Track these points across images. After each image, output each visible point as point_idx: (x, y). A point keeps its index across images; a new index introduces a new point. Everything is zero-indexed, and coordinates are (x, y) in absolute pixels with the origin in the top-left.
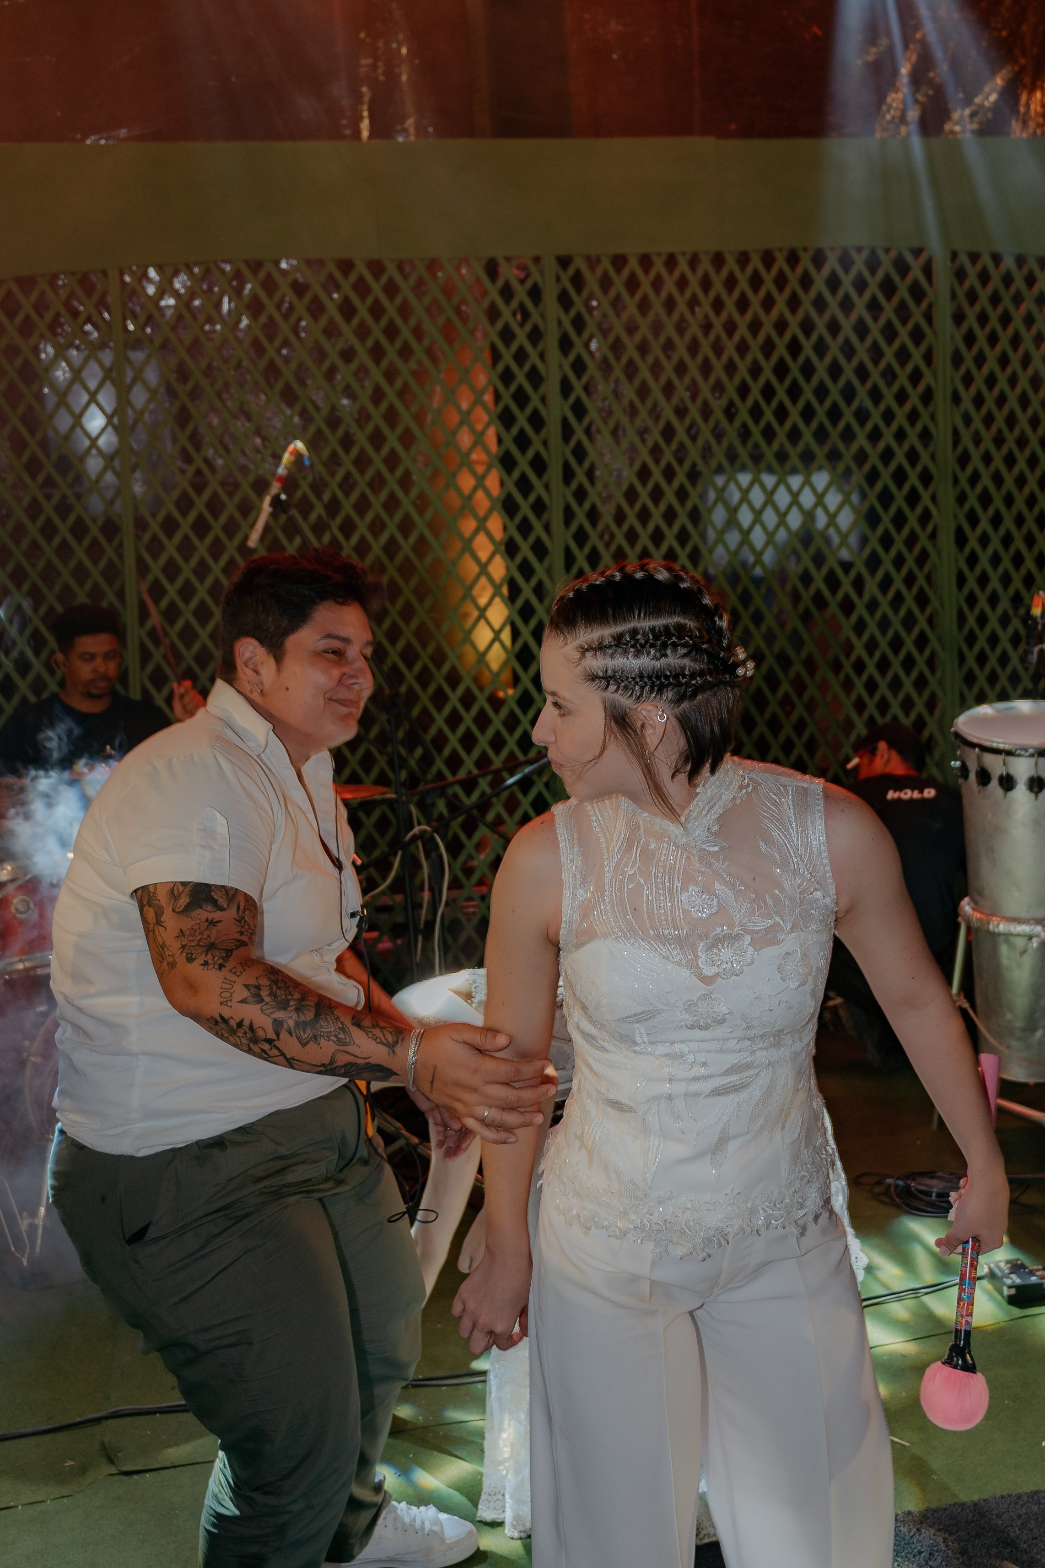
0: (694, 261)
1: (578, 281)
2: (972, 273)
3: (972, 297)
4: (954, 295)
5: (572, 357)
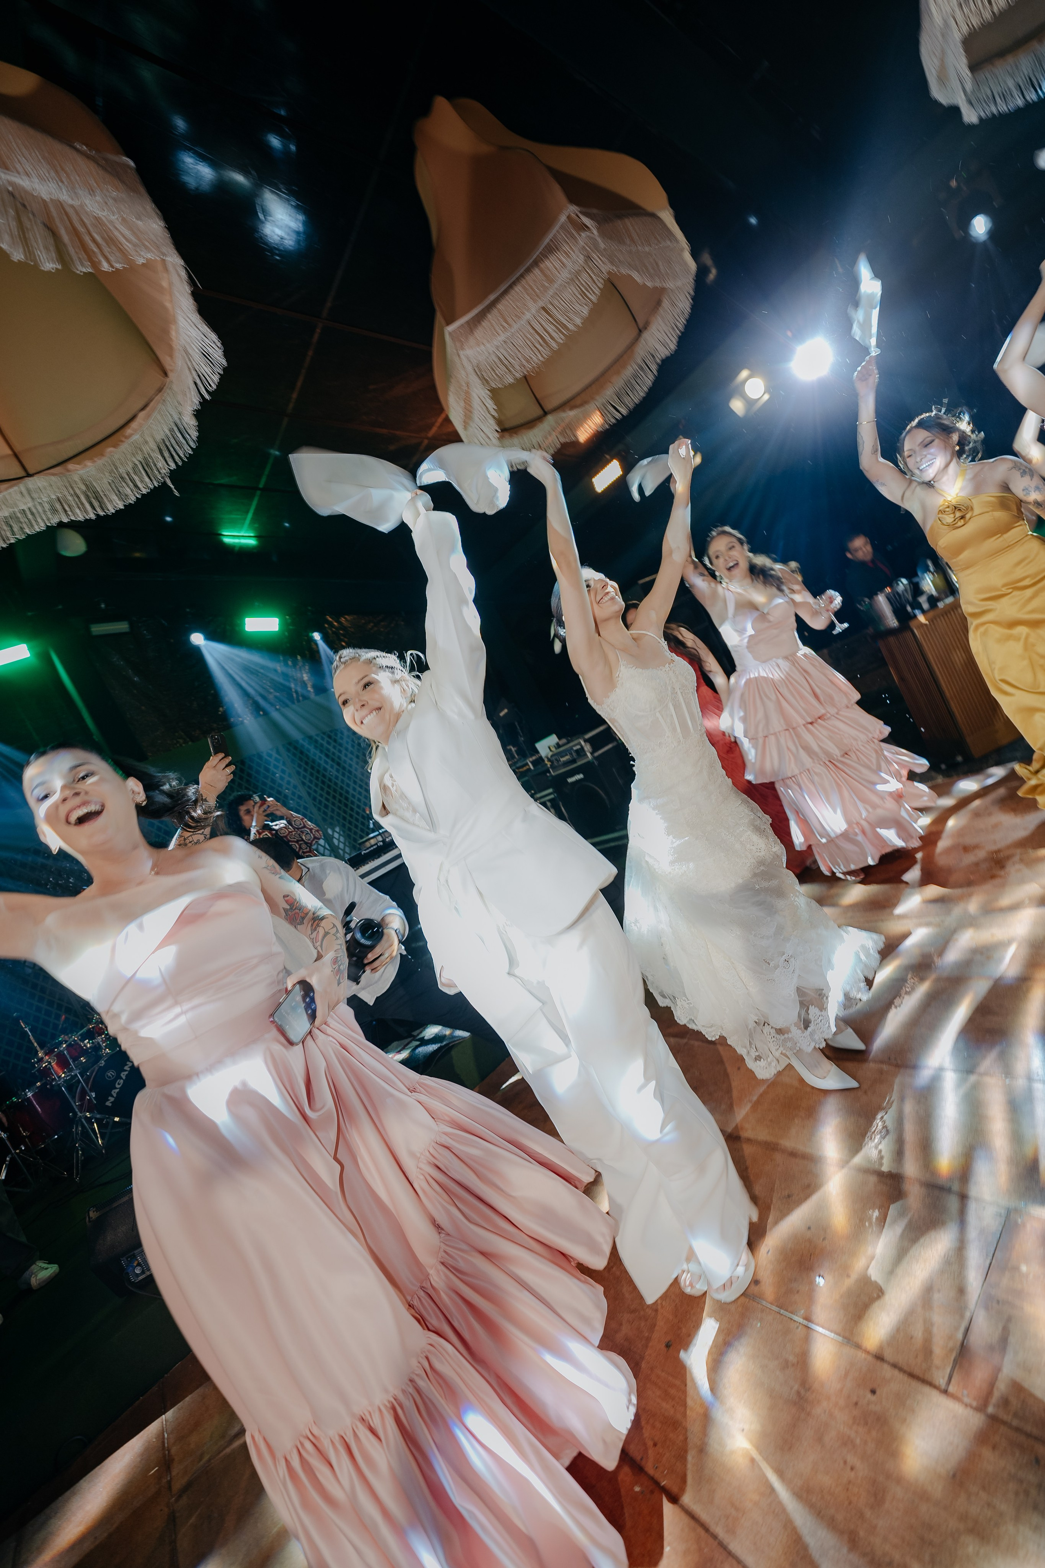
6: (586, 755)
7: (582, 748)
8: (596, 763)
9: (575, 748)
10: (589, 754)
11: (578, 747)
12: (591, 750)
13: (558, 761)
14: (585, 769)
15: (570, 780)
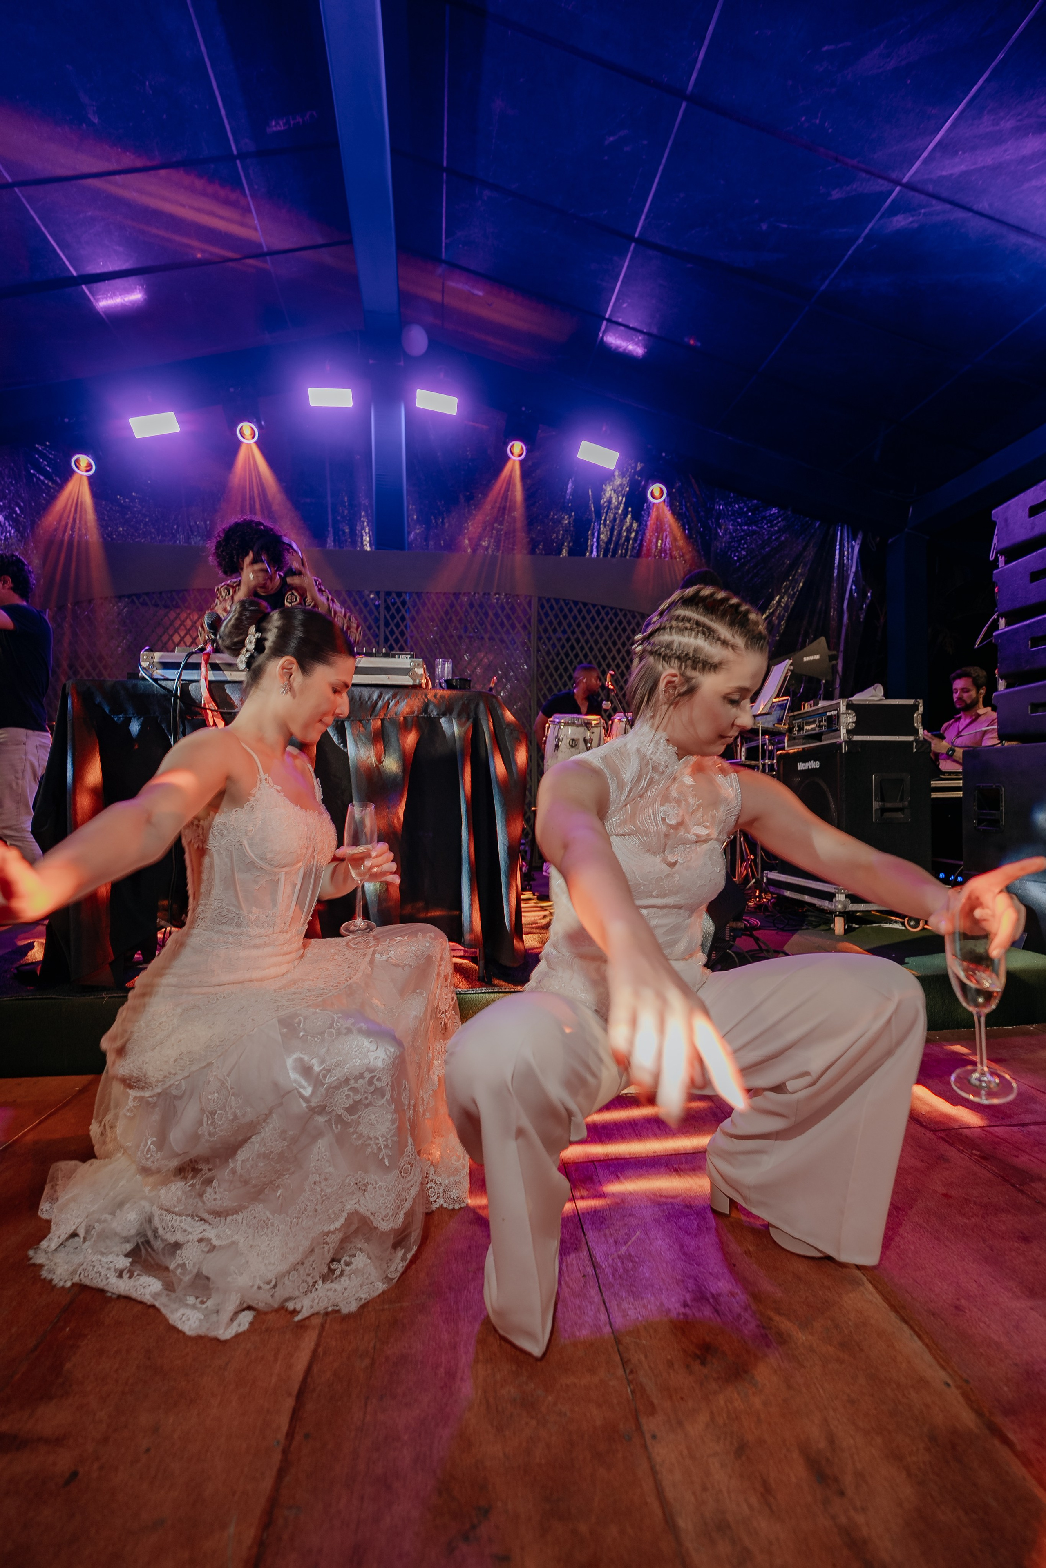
2: (547, 606)
3: (547, 615)
4: (539, 614)
5: (389, 629)
6: (838, 730)
7: (838, 716)
8: (845, 749)
9: (828, 714)
10: (843, 731)
11: (835, 713)
12: (852, 726)
13: (801, 729)
14: (827, 754)
15: (802, 766)
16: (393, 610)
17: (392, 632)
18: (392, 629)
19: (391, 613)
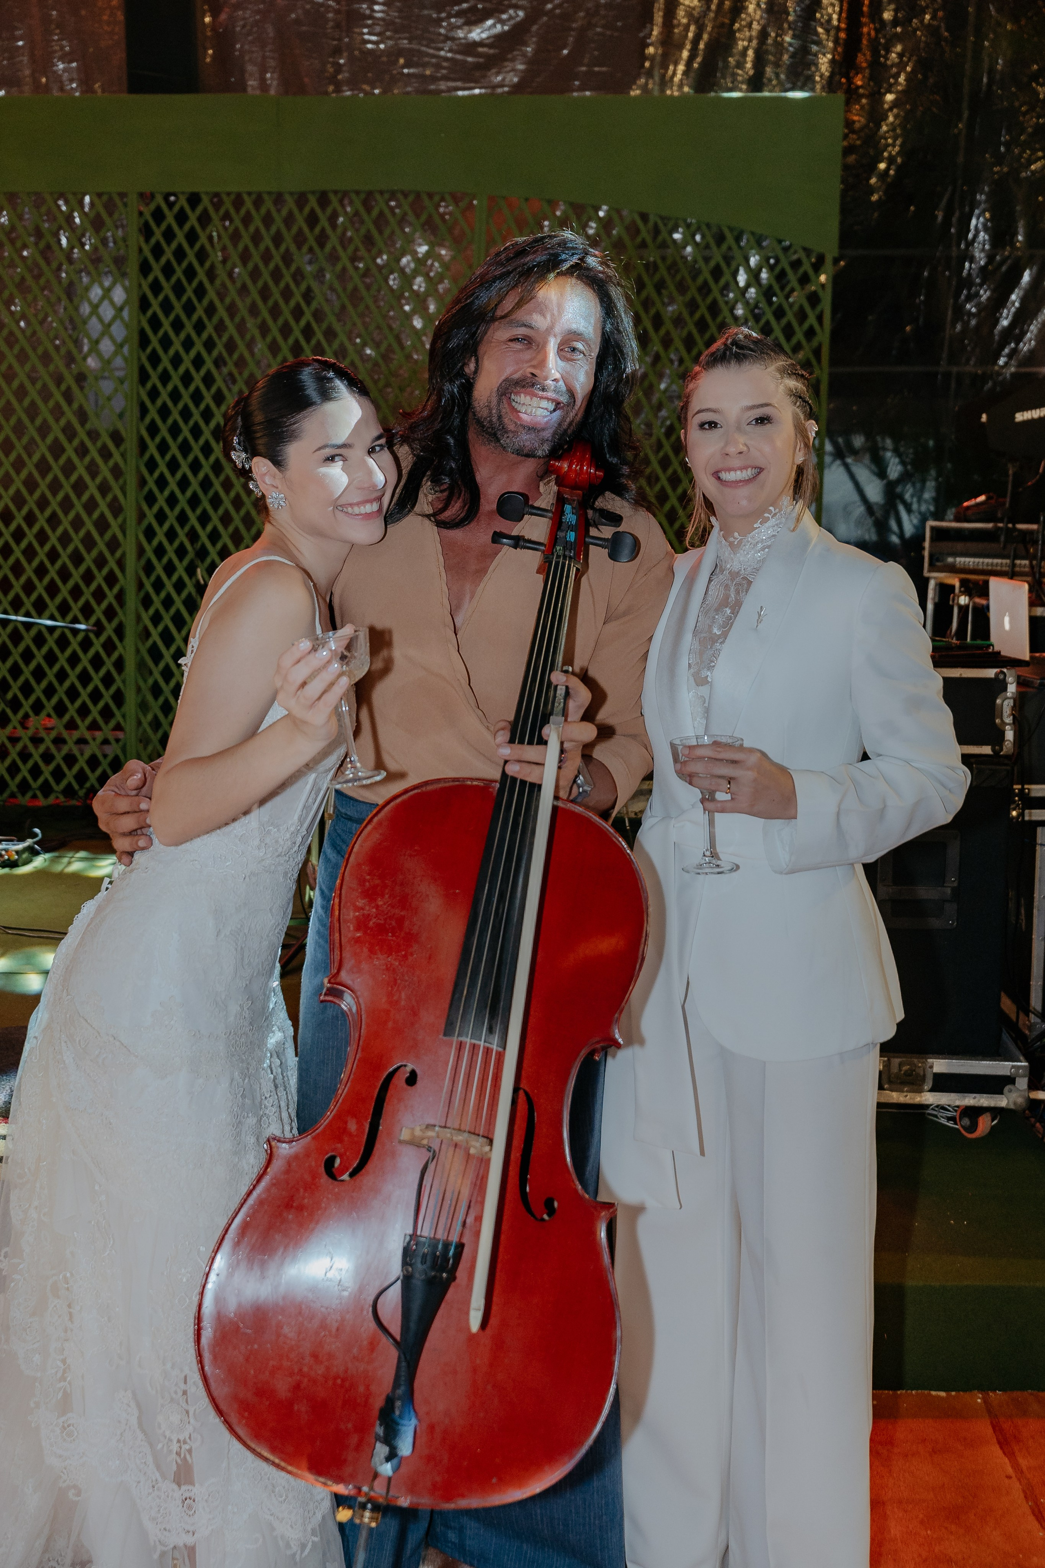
0: (258, 202)
1: (158, 215)
16: (158, 235)
17: (156, 287)
18: (156, 280)
19: (153, 241)
